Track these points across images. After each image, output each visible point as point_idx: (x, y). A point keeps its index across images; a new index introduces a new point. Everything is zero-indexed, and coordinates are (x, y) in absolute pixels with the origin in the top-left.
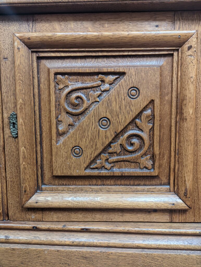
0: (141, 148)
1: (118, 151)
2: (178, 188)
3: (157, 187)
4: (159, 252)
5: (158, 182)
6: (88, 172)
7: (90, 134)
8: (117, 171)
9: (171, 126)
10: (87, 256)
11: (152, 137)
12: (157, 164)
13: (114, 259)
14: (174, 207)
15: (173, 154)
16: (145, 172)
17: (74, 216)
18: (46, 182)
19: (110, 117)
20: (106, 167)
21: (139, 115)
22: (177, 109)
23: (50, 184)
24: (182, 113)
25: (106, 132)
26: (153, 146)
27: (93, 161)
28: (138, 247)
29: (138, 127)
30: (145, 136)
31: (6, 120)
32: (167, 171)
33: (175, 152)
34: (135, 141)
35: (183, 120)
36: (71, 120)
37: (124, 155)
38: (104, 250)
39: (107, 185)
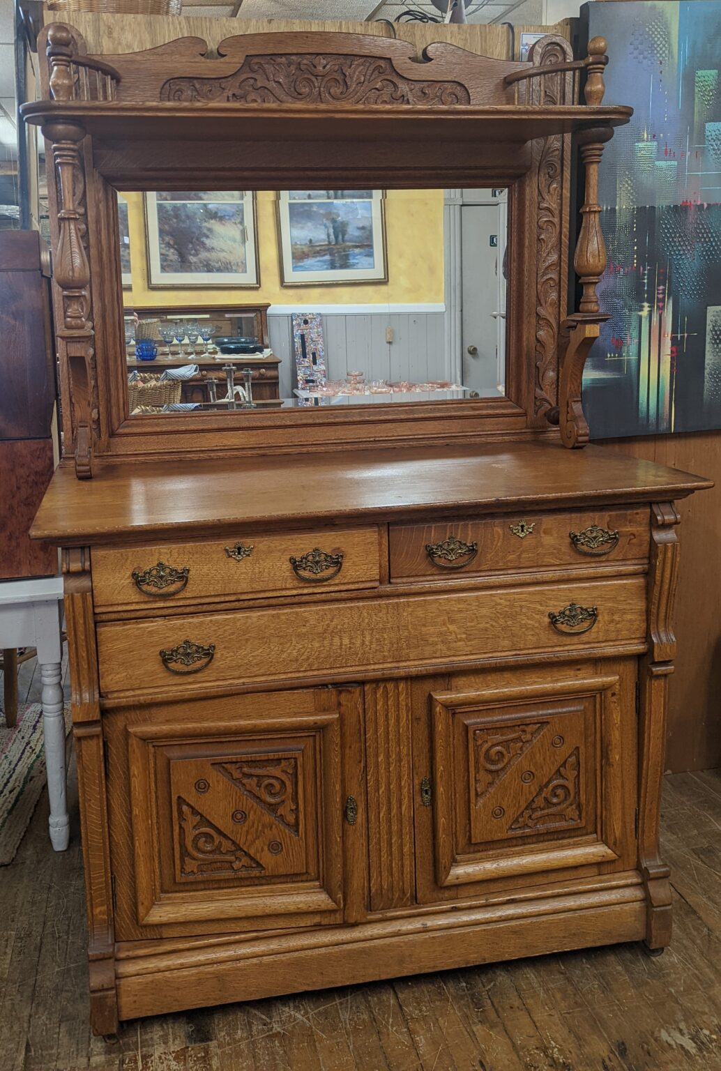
0: (566, 799)
1: (542, 806)
2: (606, 837)
3: (584, 838)
4: (592, 912)
5: (584, 832)
6: (511, 834)
7: (512, 791)
8: (541, 827)
9: (596, 770)
10: (517, 929)
11: (577, 785)
12: (584, 814)
13: (545, 928)
14: (604, 859)
15: (599, 799)
16: (572, 824)
17: (494, 887)
18: (459, 851)
19: (533, 771)
20: (530, 825)
21: (564, 765)
22: (602, 751)
23: (464, 853)
24: (608, 759)
25: (530, 786)
26: (579, 795)
27: (516, 821)
28: (570, 910)
29: (562, 776)
30: (571, 786)
31: (417, 787)
32: (593, 818)
33: (602, 798)
34: (559, 791)
35: (609, 765)
36: (489, 778)
37: (548, 808)
38: (534, 920)
39: (529, 844)
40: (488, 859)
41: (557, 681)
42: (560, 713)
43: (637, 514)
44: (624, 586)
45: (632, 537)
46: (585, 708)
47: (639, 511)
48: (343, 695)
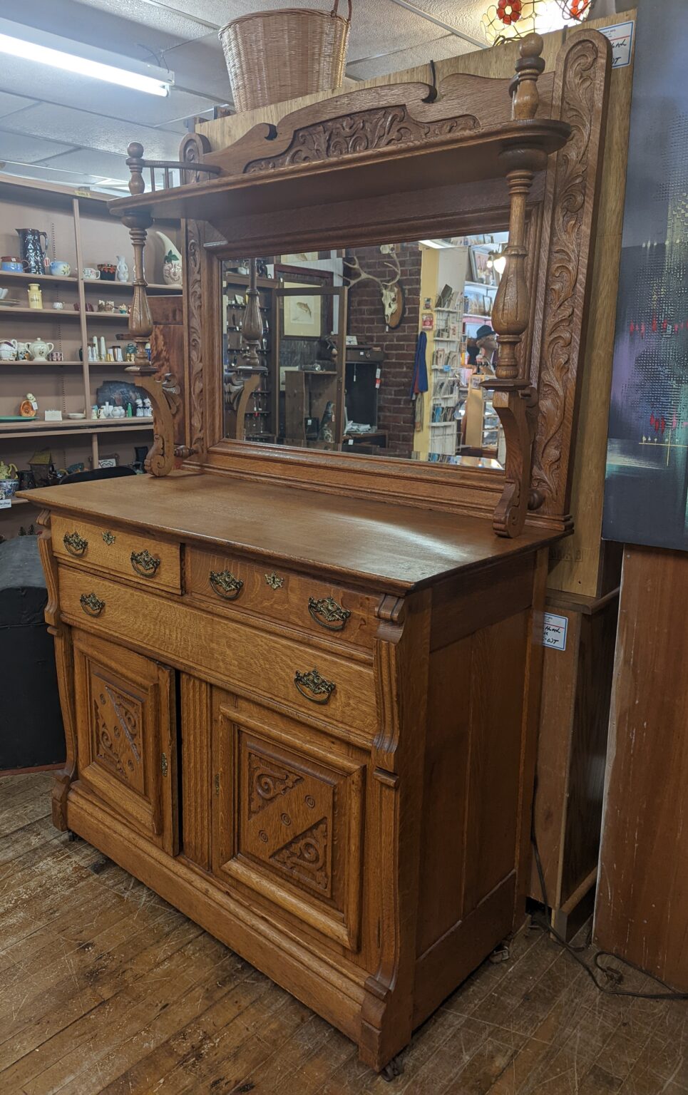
0: (316, 861)
1: (298, 854)
3: (332, 911)
6: (273, 862)
7: (273, 824)
15: (346, 883)
19: (290, 816)
20: (288, 865)
21: (315, 826)
25: (287, 828)
27: (277, 853)
30: (320, 852)
34: (311, 850)
40: (258, 872)
41: (309, 742)
42: (315, 776)
43: (368, 599)
44: (360, 674)
45: (363, 623)
46: (339, 784)
47: (370, 597)
48: (160, 672)
